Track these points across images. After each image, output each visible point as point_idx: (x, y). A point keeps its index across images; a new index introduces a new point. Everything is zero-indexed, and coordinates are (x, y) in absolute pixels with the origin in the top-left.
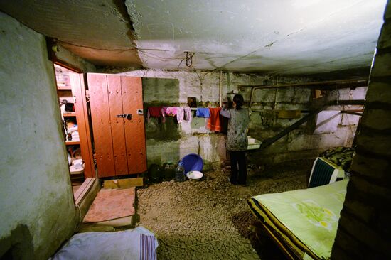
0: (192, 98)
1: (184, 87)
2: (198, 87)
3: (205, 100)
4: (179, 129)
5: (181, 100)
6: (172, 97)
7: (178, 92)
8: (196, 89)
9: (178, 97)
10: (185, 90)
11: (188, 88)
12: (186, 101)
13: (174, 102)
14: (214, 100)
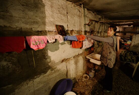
0: (60, 26)
1: (51, 13)
2: (64, 15)
3: (70, 29)
4: (48, 60)
5: (48, 28)
6: (36, 23)
7: (44, 17)
8: (63, 18)
9: (44, 24)
10: (52, 16)
11: (55, 15)
12: (53, 29)
13: (39, 29)
14: (76, 29)
